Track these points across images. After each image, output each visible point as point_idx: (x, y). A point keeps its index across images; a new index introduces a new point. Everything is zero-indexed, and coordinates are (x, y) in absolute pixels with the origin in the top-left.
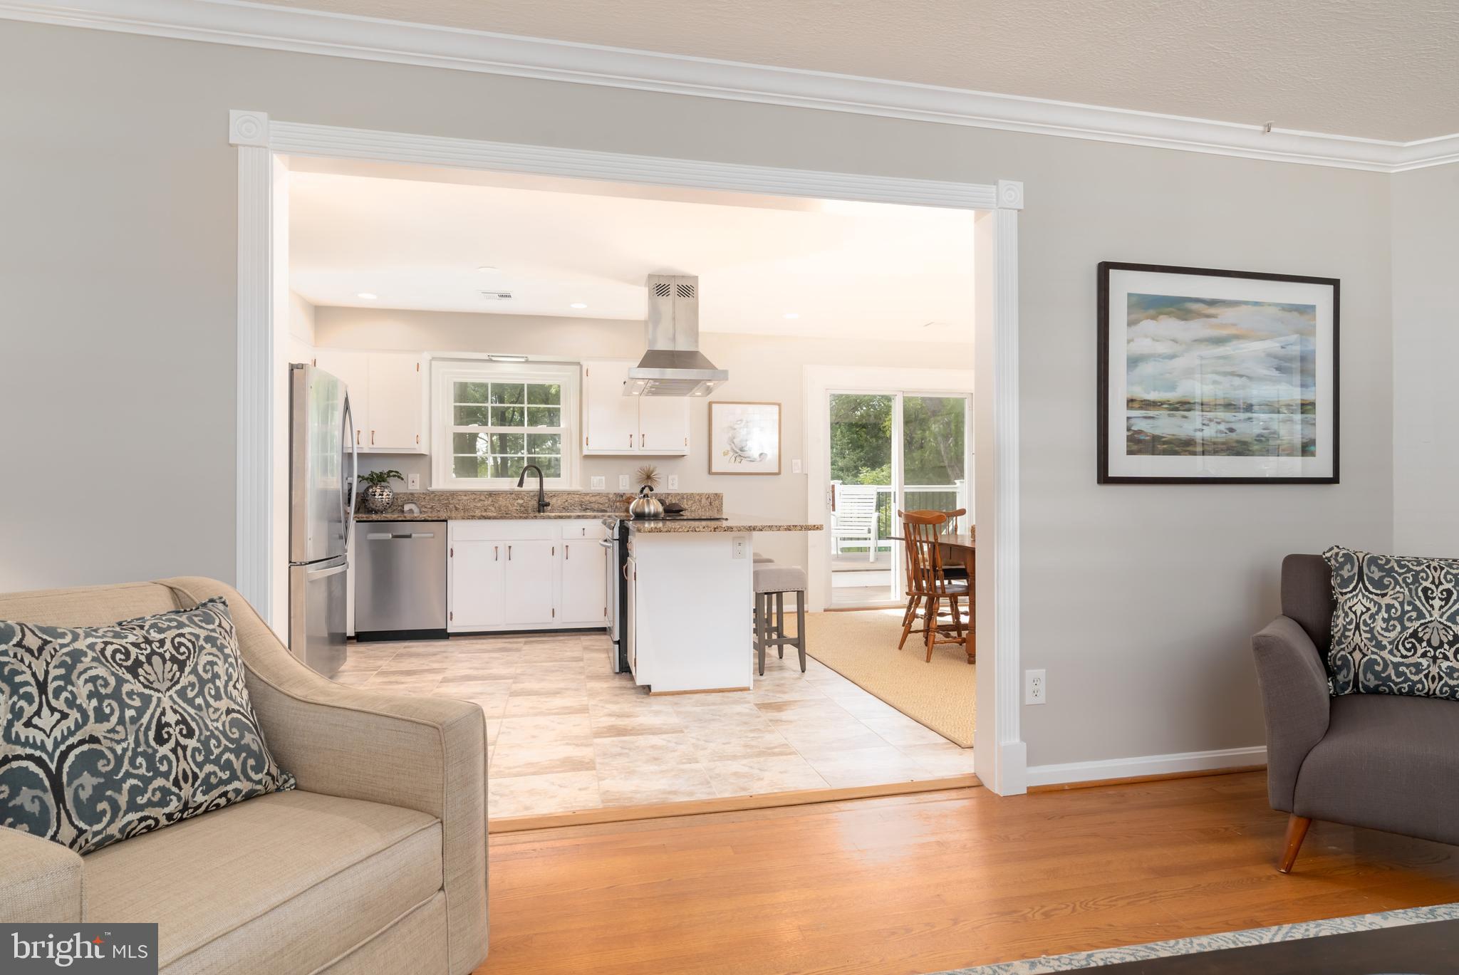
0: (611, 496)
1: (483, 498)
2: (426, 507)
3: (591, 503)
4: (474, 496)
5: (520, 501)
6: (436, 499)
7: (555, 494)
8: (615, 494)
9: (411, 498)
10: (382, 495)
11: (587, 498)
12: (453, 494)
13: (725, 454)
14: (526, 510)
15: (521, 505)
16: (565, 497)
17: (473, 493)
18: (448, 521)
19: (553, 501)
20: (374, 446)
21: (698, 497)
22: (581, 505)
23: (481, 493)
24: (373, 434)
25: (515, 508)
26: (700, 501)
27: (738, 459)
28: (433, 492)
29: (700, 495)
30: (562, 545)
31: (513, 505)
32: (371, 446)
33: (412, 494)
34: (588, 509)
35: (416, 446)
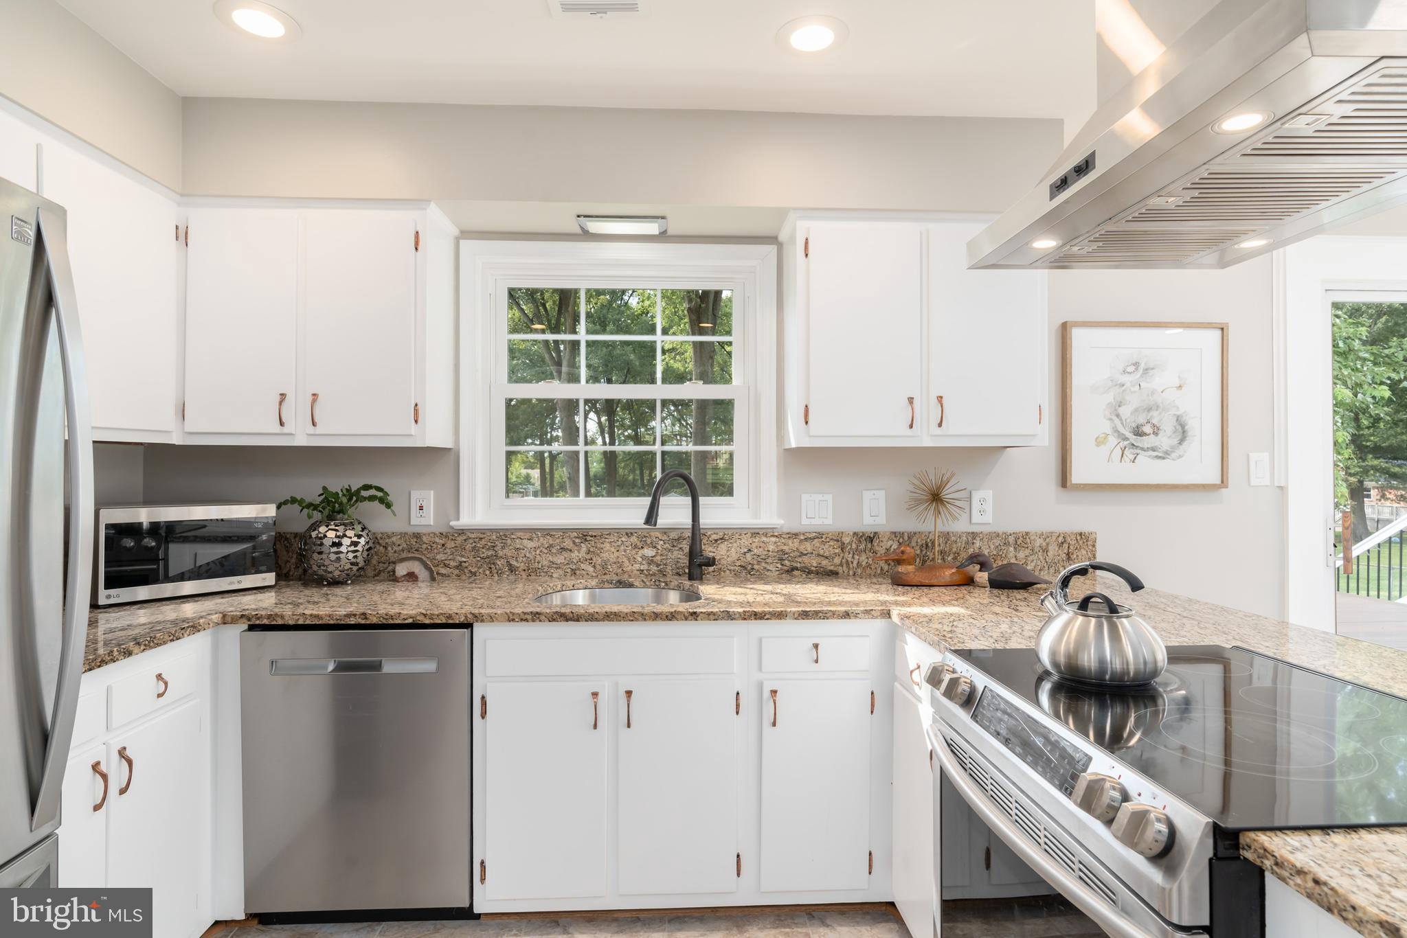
0: (846, 540)
1: (568, 543)
2: (446, 566)
3: (802, 554)
4: (546, 541)
5: (649, 552)
6: (469, 547)
7: (724, 535)
8: (855, 534)
9: (416, 545)
10: (339, 544)
11: (793, 544)
12: (505, 534)
13: (1100, 441)
14: (660, 571)
15: (651, 561)
16: (746, 541)
17: (548, 532)
18: (478, 628)
19: (721, 552)
20: (319, 430)
21: (1039, 542)
22: (781, 560)
23: (565, 531)
24: (314, 402)
25: (637, 566)
26: (1046, 551)
27: (1129, 454)
28: (462, 532)
29: (1046, 536)
30: (760, 686)
31: (632, 560)
32: (311, 429)
33: (417, 536)
34: (797, 569)
35: (413, 429)
